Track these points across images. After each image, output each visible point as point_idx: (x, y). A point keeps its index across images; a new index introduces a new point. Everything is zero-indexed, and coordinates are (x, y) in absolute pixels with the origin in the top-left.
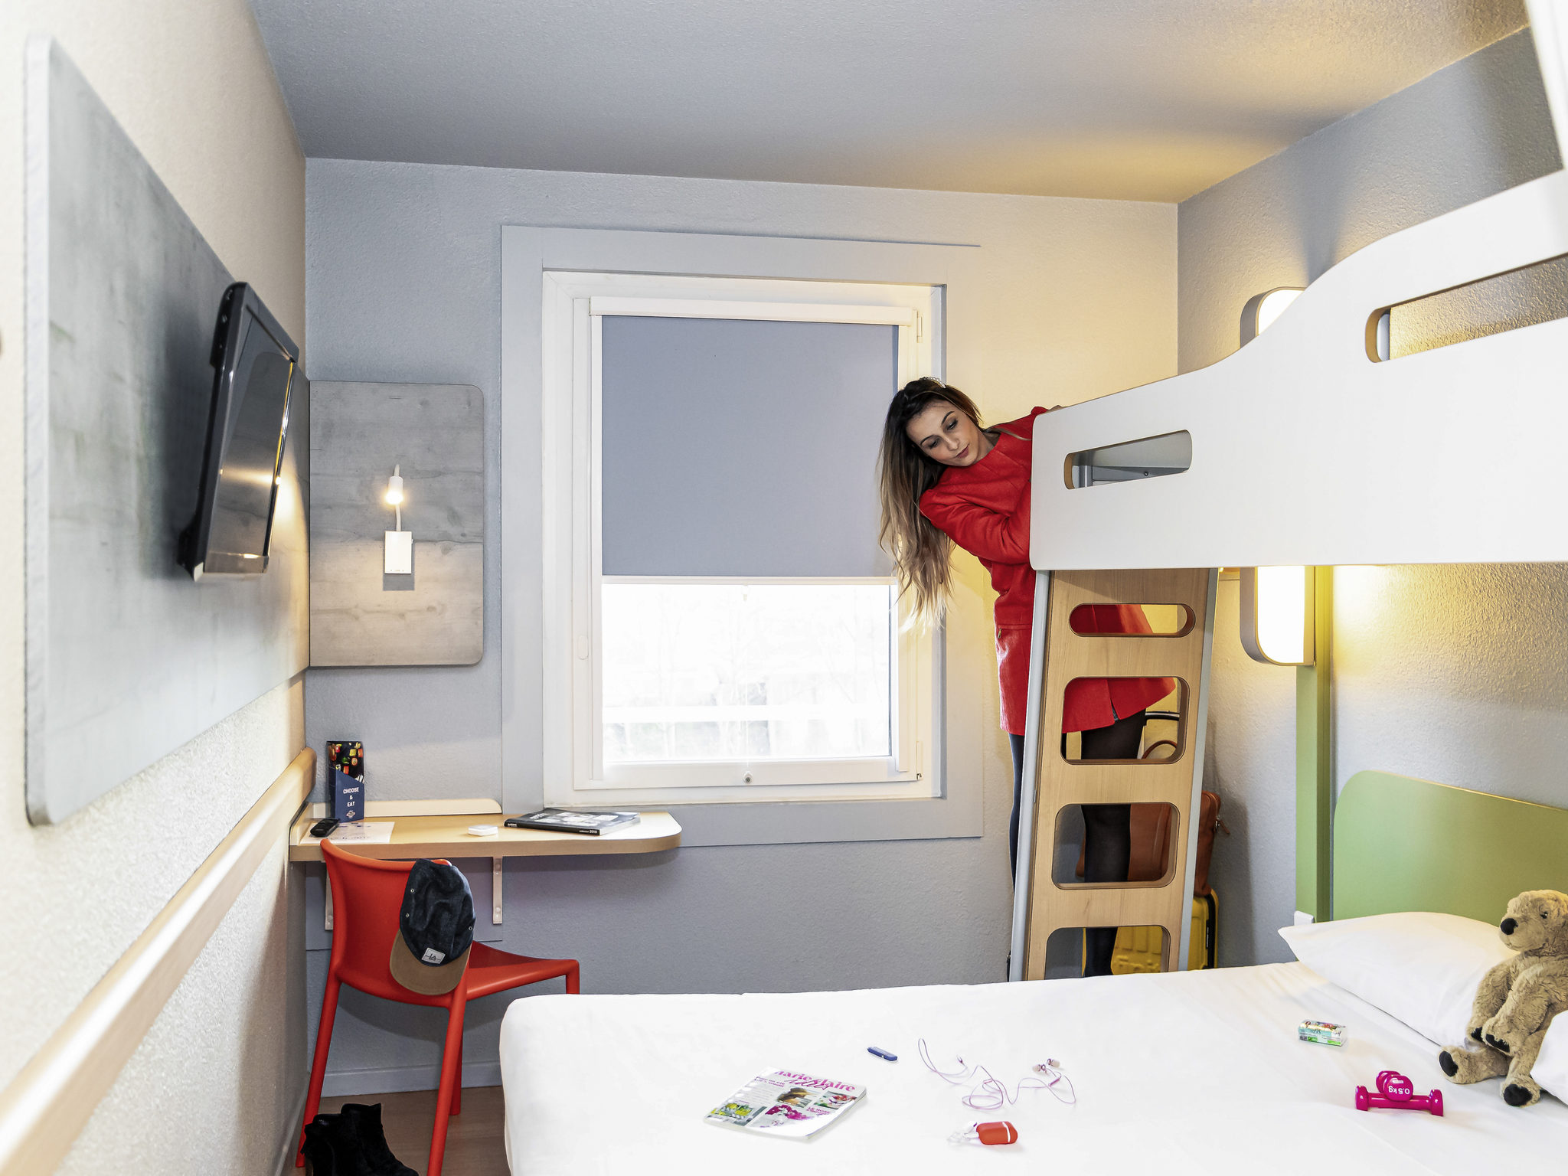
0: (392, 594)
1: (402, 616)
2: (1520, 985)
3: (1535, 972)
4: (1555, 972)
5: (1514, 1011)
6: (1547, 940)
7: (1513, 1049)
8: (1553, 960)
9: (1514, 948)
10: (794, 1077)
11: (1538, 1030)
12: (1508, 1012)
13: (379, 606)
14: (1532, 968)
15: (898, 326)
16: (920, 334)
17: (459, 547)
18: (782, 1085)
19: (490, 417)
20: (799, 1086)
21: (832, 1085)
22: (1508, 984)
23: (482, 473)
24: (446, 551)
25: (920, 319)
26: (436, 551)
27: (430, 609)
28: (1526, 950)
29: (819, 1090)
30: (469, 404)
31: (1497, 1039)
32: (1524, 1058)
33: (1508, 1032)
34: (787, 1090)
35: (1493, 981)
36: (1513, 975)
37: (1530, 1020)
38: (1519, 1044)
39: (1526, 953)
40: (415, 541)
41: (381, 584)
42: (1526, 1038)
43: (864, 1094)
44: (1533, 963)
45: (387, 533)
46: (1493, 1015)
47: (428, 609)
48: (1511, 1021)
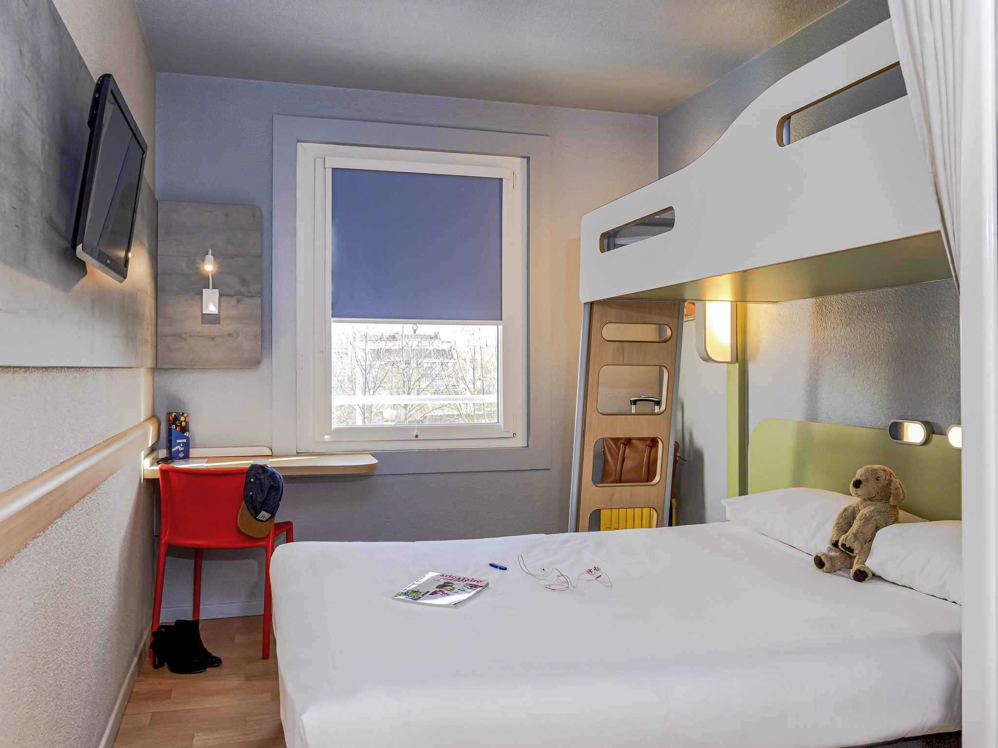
0: (207, 326)
1: (213, 339)
2: (861, 516)
3: (869, 509)
4: (881, 509)
5: (857, 531)
6: (878, 493)
7: (856, 551)
8: (879, 504)
9: (859, 496)
10: (446, 576)
11: (869, 541)
12: (854, 531)
13: (199, 332)
14: (868, 507)
15: (502, 179)
16: (515, 184)
17: (247, 299)
18: (439, 581)
19: (266, 225)
20: (449, 581)
21: (468, 580)
22: (853, 516)
23: (260, 256)
24: (239, 301)
25: (515, 176)
26: (233, 301)
27: (230, 335)
28: (866, 497)
29: (461, 583)
30: (253, 217)
31: (847, 546)
32: (862, 557)
33: (854, 542)
34: (442, 582)
35: (845, 515)
36: (856, 512)
37: (866, 536)
38: (859, 548)
39: (864, 499)
40: (221, 295)
41: (200, 320)
42: (863, 546)
43: (487, 585)
44: (868, 505)
45: (204, 290)
46: (846, 533)
47: (228, 335)
48: (855, 536)
